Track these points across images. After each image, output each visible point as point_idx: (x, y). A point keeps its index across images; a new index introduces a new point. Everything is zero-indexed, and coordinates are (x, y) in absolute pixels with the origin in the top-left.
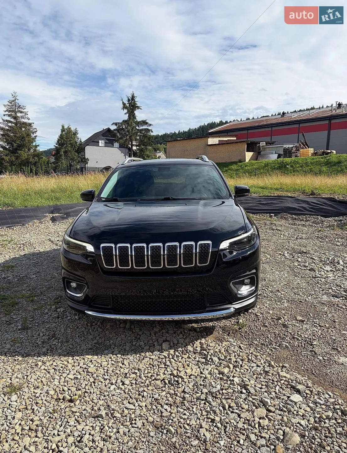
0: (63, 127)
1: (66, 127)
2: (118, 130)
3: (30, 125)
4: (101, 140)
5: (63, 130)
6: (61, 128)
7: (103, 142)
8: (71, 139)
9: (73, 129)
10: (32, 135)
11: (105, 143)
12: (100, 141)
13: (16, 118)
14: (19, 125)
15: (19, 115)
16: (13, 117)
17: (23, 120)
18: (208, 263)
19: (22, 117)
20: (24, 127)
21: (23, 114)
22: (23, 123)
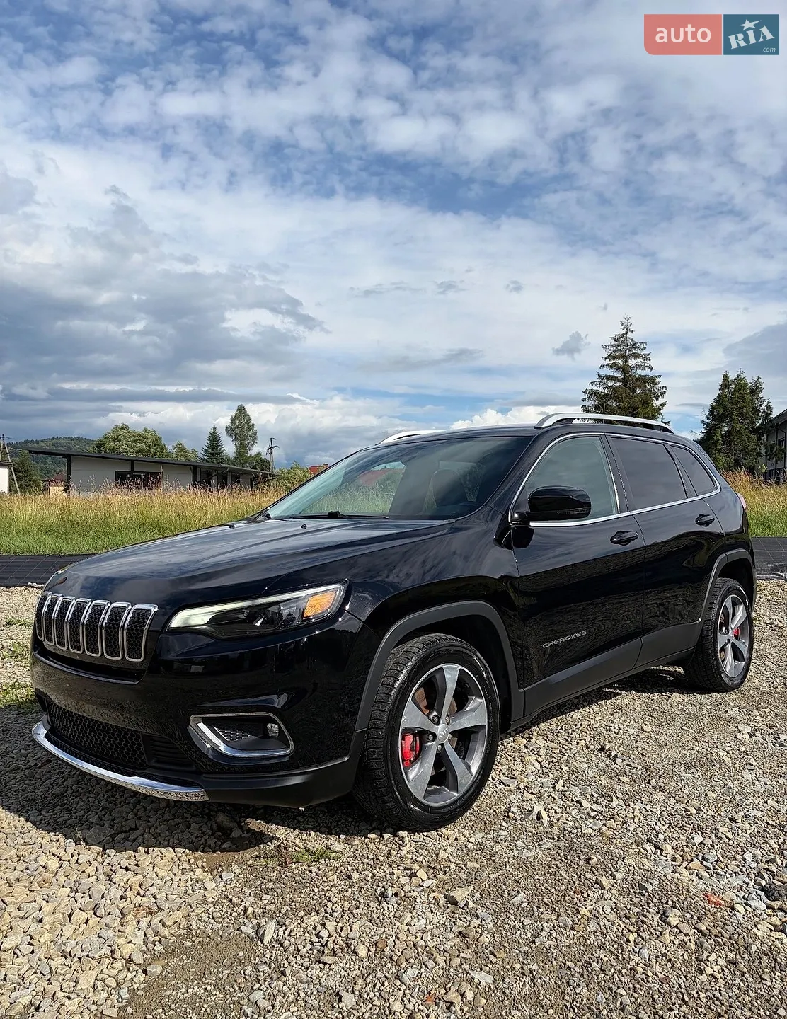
0: (726, 377)
1: (732, 377)
3: (654, 380)
5: (725, 385)
6: (721, 381)
8: (744, 404)
9: (749, 380)
10: (655, 401)
13: (624, 369)
14: (630, 384)
15: (632, 362)
16: (619, 368)
17: (640, 372)
18: (142, 659)
19: (639, 367)
20: (640, 387)
21: (639, 360)
22: (638, 380)
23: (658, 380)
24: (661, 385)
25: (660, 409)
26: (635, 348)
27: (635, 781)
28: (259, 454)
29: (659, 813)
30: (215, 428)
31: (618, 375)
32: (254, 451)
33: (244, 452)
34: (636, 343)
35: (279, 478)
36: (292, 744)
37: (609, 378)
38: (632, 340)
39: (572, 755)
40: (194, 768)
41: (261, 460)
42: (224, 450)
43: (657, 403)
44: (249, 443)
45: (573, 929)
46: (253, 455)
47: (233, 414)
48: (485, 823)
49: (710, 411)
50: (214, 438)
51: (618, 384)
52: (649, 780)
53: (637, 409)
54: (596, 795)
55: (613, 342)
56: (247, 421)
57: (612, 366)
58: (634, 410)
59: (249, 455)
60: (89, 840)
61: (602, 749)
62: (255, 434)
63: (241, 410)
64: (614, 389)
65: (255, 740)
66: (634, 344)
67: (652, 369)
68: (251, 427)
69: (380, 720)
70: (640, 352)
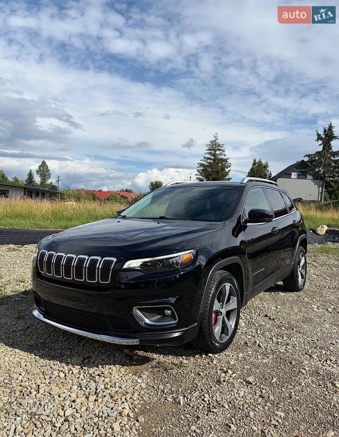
0: (255, 161)
1: (257, 161)
2: (311, 162)
3: (226, 160)
4: (294, 172)
5: (254, 164)
6: (253, 162)
7: (296, 174)
8: (261, 172)
9: (264, 162)
10: (226, 169)
11: (298, 175)
12: (293, 174)
13: (214, 155)
14: (216, 161)
15: (218, 152)
16: (212, 155)
17: (221, 157)
18: (109, 282)
19: (220, 154)
20: (220, 163)
21: (221, 152)
22: (220, 160)
23: (228, 160)
24: (229, 162)
25: (228, 172)
26: (219, 147)
27: (287, 329)
28: (52, 183)
29: (303, 342)
30: (31, 171)
31: (212, 157)
32: (49, 181)
33: (44, 182)
34: (220, 144)
35: (62, 194)
36: (177, 318)
37: (208, 158)
38: (218, 143)
39: (256, 319)
40: (133, 330)
41: (53, 185)
42: (35, 181)
43: (227, 170)
44: (47, 178)
45: (303, 391)
46: (49, 183)
47: (40, 165)
48: (240, 349)
49: (248, 174)
50: (30, 175)
51: (212, 161)
52: (292, 329)
53: (219, 172)
54: (276, 335)
55: (210, 144)
56: (47, 168)
57: (210, 153)
58: (218, 172)
59: (47, 183)
60: (73, 363)
61: (266, 316)
62: (50, 174)
63: (44, 163)
64: (210, 163)
65: (160, 317)
66: (219, 145)
67: (225, 156)
68: (48, 171)
69: (207, 307)
70: (221, 148)
